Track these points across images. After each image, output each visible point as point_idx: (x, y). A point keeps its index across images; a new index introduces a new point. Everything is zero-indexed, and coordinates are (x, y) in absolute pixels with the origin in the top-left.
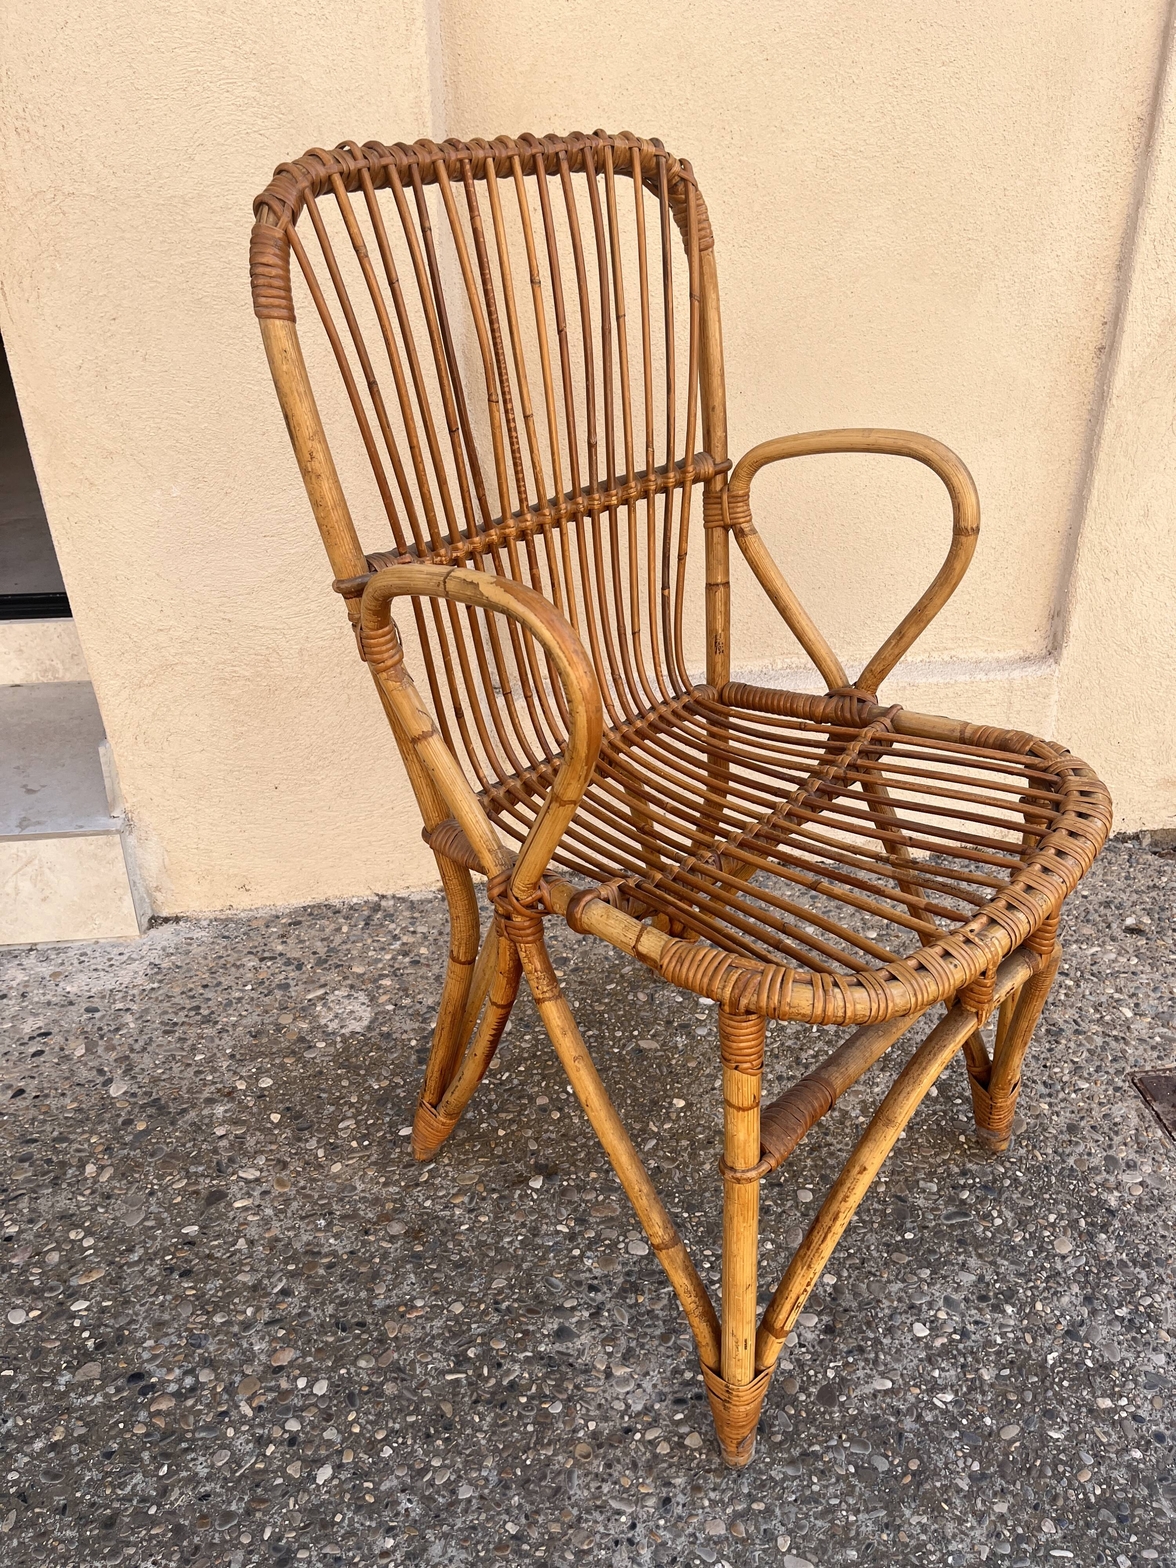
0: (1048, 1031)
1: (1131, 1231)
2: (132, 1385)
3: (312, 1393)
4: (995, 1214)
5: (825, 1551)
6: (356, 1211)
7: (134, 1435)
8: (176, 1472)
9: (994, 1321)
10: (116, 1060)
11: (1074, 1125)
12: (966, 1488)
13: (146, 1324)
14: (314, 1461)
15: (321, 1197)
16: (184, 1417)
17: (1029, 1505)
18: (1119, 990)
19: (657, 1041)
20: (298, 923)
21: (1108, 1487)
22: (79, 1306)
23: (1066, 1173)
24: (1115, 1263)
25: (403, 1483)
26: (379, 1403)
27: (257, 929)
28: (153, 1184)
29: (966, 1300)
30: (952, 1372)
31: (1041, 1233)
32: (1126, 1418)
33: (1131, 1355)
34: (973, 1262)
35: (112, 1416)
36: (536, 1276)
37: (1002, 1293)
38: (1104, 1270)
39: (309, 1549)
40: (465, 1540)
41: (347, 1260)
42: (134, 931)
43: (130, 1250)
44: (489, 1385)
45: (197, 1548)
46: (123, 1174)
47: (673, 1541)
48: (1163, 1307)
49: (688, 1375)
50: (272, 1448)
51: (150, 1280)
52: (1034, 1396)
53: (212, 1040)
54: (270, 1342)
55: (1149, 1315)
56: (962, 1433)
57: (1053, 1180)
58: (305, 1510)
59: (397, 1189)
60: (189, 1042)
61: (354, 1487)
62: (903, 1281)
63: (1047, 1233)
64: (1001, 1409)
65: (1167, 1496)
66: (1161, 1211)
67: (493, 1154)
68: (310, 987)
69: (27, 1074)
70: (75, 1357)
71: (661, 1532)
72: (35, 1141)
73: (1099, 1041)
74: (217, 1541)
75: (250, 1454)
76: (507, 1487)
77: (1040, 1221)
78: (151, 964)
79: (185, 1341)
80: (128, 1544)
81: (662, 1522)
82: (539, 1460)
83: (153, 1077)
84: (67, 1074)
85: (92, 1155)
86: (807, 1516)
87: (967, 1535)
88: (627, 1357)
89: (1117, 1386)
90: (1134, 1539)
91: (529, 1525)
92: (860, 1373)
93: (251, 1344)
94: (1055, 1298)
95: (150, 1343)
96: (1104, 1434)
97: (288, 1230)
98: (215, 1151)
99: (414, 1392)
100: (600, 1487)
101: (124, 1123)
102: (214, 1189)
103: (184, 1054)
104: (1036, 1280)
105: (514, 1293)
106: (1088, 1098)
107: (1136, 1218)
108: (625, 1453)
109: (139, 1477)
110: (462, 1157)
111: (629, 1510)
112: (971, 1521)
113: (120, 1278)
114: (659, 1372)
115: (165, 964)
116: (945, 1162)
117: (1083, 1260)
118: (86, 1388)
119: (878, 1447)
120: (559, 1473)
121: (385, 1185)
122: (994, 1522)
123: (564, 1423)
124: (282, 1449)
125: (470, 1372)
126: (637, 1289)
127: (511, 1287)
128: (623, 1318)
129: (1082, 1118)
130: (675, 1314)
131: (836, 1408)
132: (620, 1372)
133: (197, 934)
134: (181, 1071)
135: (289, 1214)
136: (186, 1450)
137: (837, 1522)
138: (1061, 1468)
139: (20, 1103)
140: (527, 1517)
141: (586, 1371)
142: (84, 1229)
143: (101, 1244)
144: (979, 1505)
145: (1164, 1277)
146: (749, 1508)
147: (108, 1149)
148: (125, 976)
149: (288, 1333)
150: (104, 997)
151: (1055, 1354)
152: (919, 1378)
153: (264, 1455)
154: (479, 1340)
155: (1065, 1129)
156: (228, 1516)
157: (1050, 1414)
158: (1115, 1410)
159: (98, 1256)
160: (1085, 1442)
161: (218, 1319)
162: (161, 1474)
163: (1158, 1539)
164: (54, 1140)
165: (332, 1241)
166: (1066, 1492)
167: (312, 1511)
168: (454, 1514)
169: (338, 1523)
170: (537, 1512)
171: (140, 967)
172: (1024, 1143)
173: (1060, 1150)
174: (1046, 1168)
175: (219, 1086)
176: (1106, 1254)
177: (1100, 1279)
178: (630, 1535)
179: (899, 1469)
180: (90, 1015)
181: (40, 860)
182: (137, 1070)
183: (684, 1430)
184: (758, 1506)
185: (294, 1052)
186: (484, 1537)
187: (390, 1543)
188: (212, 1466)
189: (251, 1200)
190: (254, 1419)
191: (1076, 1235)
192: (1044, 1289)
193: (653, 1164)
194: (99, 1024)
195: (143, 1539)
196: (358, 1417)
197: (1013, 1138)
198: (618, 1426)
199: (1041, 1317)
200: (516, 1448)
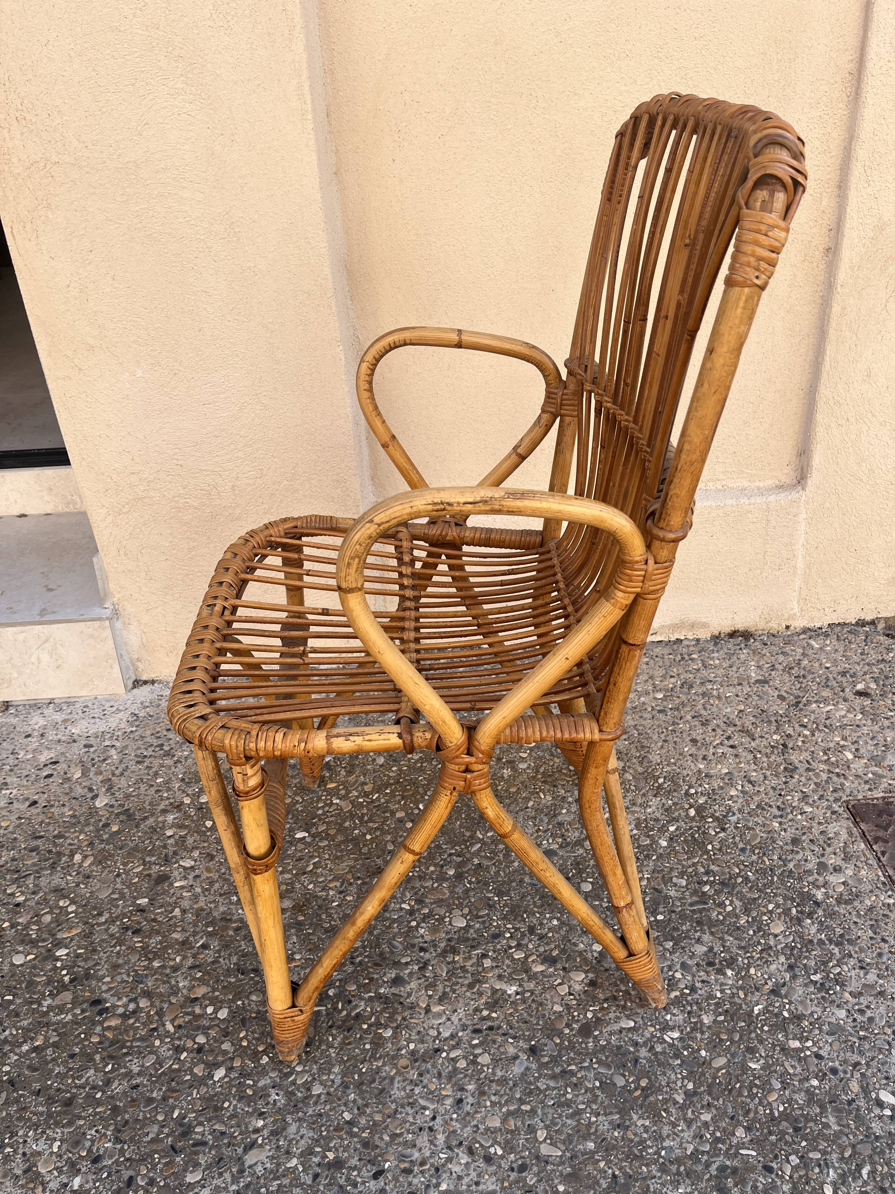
0: (786, 769)
1: (831, 918)
2: (93, 1008)
3: (216, 1017)
4: (727, 902)
5: (571, 1142)
7: (91, 1042)
8: (117, 1069)
9: (716, 980)
10: (102, 782)
11: (797, 839)
12: (682, 1102)
13: (106, 966)
14: (214, 1064)
16: (126, 1031)
17: (727, 1116)
18: (844, 739)
21: (790, 1105)
22: (61, 952)
23: (787, 874)
24: (815, 941)
25: (274, 1082)
26: (262, 1026)
28: (119, 869)
29: (698, 965)
30: (681, 1017)
31: (761, 917)
32: (810, 1056)
33: (819, 1010)
34: (706, 937)
35: (77, 1029)
36: (383, 939)
37: (725, 961)
38: (806, 946)
39: (204, 1126)
40: (313, 1123)
42: (122, 690)
43: (100, 914)
44: (342, 1015)
45: (127, 1122)
46: (100, 862)
47: (462, 1130)
48: (849, 975)
49: (485, 1013)
50: (185, 1054)
51: (112, 935)
52: (741, 1037)
53: (170, 768)
54: (191, 981)
55: (837, 981)
56: (682, 1061)
57: (775, 879)
58: (204, 1098)
59: (290, 876)
60: (154, 770)
61: (239, 1083)
63: (765, 918)
64: (714, 1046)
65: (834, 1114)
66: (856, 904)
67: (361, 852)
69: (40, 790)
70: (55, 988)
71: (454, 1123)
72: (42, 837)
73: (824, 776)
74: (141, 1118)
75: (169, 1058)
76: (347, 1087)
77: (761, 909)
78: (132, 713)
79: (131, 978)
80: (80, 1118)
81: (455, 1116)
82: (372, 1069)
83: (126, 794)
84: (67, 791)
85: (79, 847)
86: (560, 1116)
87: (678, 1136)
88: (443, 998)
89: (806, 1032)
90: (804, 1144)
91: (360, 1115)
92: (612, 1015)
93: (177, 982)
94: (766, 966)
95: (108, 979)
96: (790, 1066)
97: (210, 903)
98: (165, 847)
100: (413, 1090)
101: (103, 826)
102: (161, 873)
103: (149, 777)
104: (753, 952)
105: (366, 951)
106: (810, 819)
107: (836, 909)
108: (434, 1066)
109: (92, 1072)
110: (339, 854)
111: (432, 1107)
112: (682, 1126)
113: (91, 933)
114: (464, 1010)
115: (142, 714)
116: (694, 864)
117: (791, 938)
118: (61, 1009)
119: (618, 1069)
120: (385, 1078)
121: (282, 872)
122: (700, 1127)
123: (392, 1043)
124: (192, 1055)
125: (329, 1006)
126: (454, 951)
127: (364, 947)
128: (443, 971)
129: (804, 834)
130: (480, 969)
131: (591, 1040)
132: (436, 1009)
134: (147, 790)
135: (212, 892)
136: (126, 1054)
137: (582, 1121)
138: (755, 1090)
139: (34, 810)
140: (358, 1109)
141: (411, 1008)
142: (70, 899)
143: (81, 910)
144: (690, 1114)
145: (852, 953)
146: (519, 1108)
147: (91, 844)
148: (113, 722)
149: (203, 975)
150: (97, 737)
151: (760, 1007)
152: (655, 1020)
153: (179, 1059)
154: (337, 984)
155: (789, 841)
156: (150, 1100)
157: (751, 1050)
158: (802, 1050)
159: (77, 918)
160: (776, 1072)
161: (156, 964)
162: (107, 1070)
163: (823, 1145)
164: (55, 837)
165: (240, 911)
166: (756, 1108)
167: (208, 1099)
168: (307, 1105)
169: (226, 1108)
170: (366, 1106)
171: (124, 716)
172: (757, 851)
173: (784, 857)
174: (771, 870)
175: (172, 801)
176: (809, 934)
177: (802, 952)
178: (431, 1124)
179: (633, 1085)
180: (87, 750)
181: (54, 639)
182: (116, 788)
183: (478, 1051)
184: (526, 1108)
186: (327, 1121)
187: (261, 1123)
188: (142, 1066)
189: (186, 881)
190: (174, 1034)
191: (788, 920)
192: (759, 958)
193: (476, 861)
194: (92, 756)
195: (90, 1115)
196: (247, 1035)
197: (748, 847)
198: (431, 1047)
199: (753, 979)
200: (356, 1060)
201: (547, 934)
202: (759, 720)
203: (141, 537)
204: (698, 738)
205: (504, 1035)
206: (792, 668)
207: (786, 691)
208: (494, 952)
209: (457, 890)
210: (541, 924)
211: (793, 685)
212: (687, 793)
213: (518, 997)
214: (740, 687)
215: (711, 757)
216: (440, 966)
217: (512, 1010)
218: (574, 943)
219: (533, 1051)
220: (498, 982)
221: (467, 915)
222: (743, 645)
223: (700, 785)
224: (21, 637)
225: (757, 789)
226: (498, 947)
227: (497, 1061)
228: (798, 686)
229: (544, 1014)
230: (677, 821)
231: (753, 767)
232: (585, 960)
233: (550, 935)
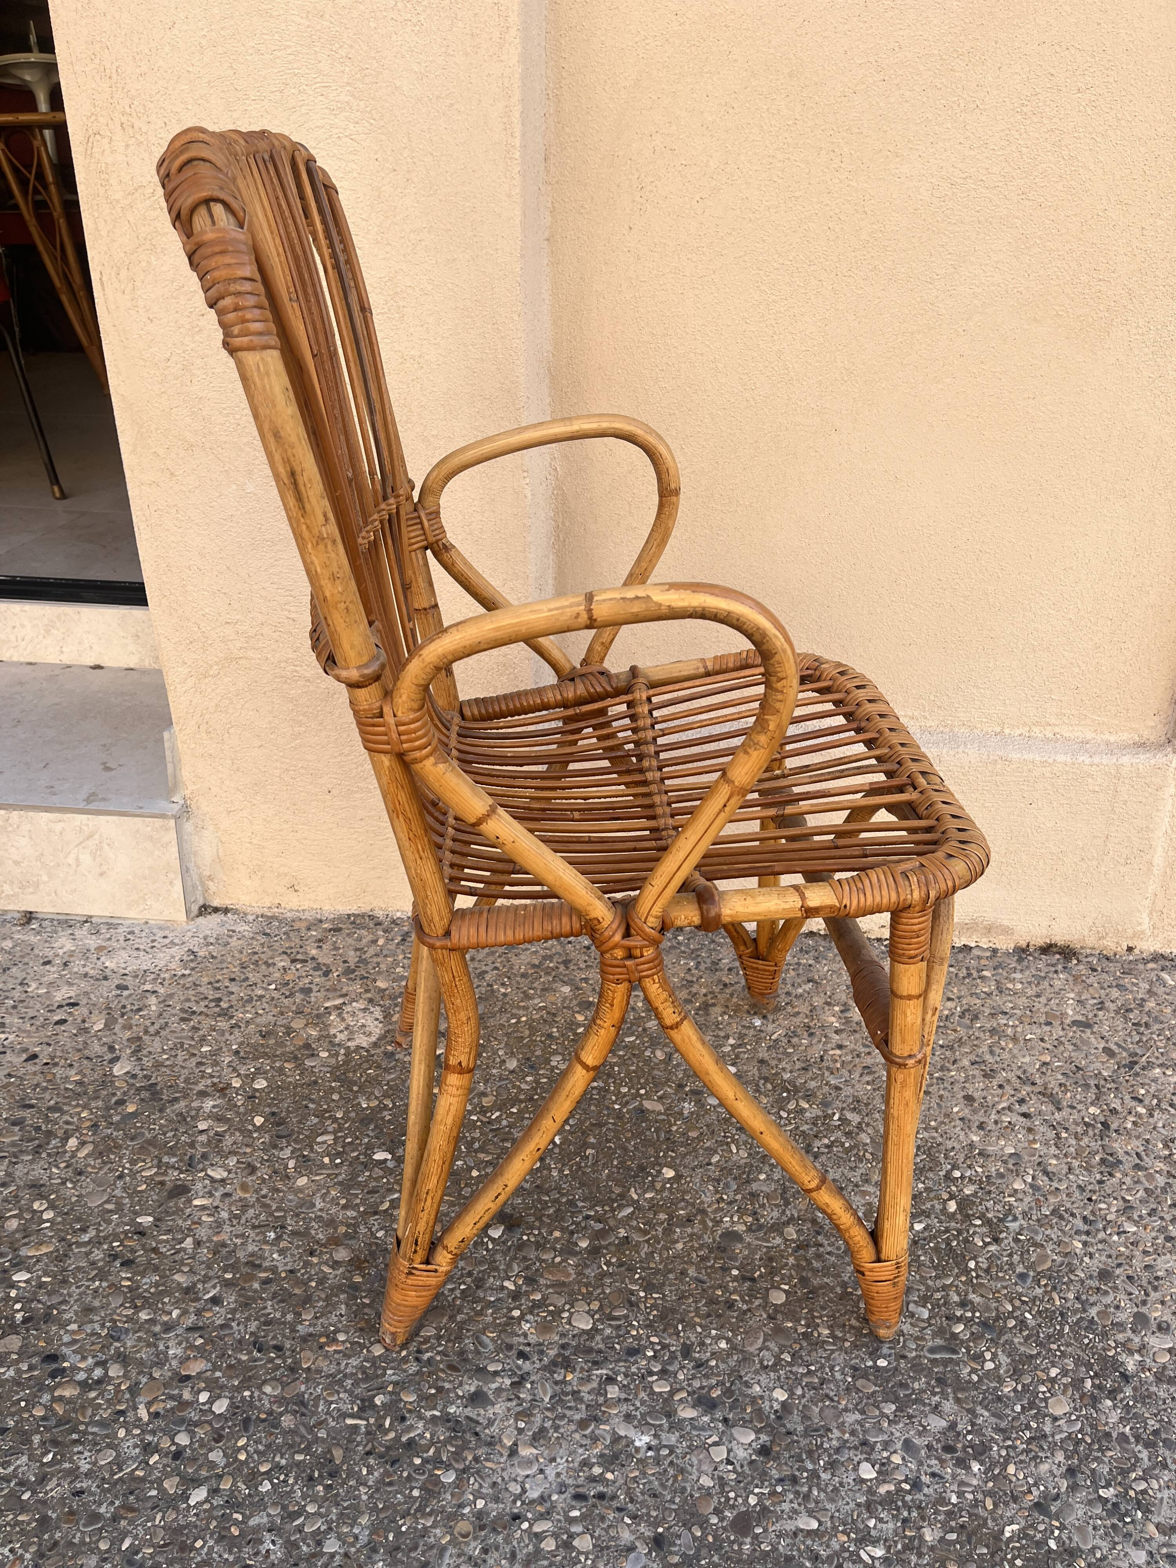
0: (1103, 1161)
1: (1144, 1403)
2: (45, 1366)
3: (210, 1410)
4: (988, 1356)
6: (308, 1229)
7: (32, 1416)
8: (60, 1462)
9: (954, 1476)
10: (128, 1040)
11: (1107, 1272)
13: (75, 1307)
14: (192, 1480)
15: (279, 1209)
16: (83, 1408)
19: (663, 1104)
20: (338, 930)
22: (20, 1277)
23: (1085, 1324)
24: (1115, 1435)
25: (272, 1522)
26: (272, 1434)
27: (298, 930)
28: (124, 1168)
29: (929, 1447)
30: (891, 1525)
31: (1036, 1387)
33: (1105, 1545)
34: (948, 1406)
35: (17, 1393)
36: (468, 1330)
37: (972, 1447)
38: (1099, 1441)
41: (284, 1279)
42: (182, 917)
43: (84, 1230)
44: (387, 1438)
45: (56, 1544)
46: (101, 1153)
48: (1159, 1496)
49: (597, 1470)
50: (156, 1457)
51: (93, 1263)
53: (223, 1032)
54: (186, 1348)
55: (1139, 1503)
57: (1067, 1329)
58: (170, 1528)
59: (354, 1214)
60: (201, 1033)
61: (223, 1515)
62: (862, 1412)
63: (1043, 1389)
67: (460, 1194)
68: (330, 995)
69: (45, 1040)
72: (32, 1106)
73: (1161, 1181)
74: (76, 1541)
75: (133, 1459)
76: (374, 1550)
77: (1039, 1373)
78: (189, 950)
79: (106, 1331)
82: (415, 1528)
83: (157, 1061)
84: (80, 1047)
85: (78, 1129)
88: (539, 1436)
92: (786, 1506)
93: (167, 1348)
94: (1033, 1464)
95: (74, 1327)
97: (237, 1236)
98: (192, 1145)
99: (310, 1430)
101: (117, 1103)
102: (180, 1183)
103: (193, 1043)
104: (1016, 1439)
105: (440, 1345)
106: (1132, 1244)
107: (1153, 1389)
108: (507, 1541)
109: (25, 1459)
113: (66, 1256)
114: (567, 1461)
115: (202, 953)
116: (945, 1288)
117: (1079, 1426)
120: (432, 1547)
121: (345, 1207)
123: (452, 1495)
124: (165, 1461)
125: (372, 1421)
126: (568, 1365)
127: (439, 1338)
128: (545, 1394)
129: (1119, 1265)
130: (601, 1400)
131: (748, 1540)
132: (526, 1452)
133: (242, 927)
134: (185, 1060)
135: (243, 1221)
136: (76, 1442)
139: (31, 1067)
141: (490, 1444)
142: (49, 1201)
143: (59, 1219)
148: (162, 959)
149: (205, 1343)
150: (137, 976)
151: (1015, 1527)
152: (850, 1524)
153: (147, 1463)
154: (390, 1389)
155: (1095, 1274)
156: (95, 1517)
159: (52, 1230)
161: (144, 1316)
162: (45, 1460)
164: (49, 1109)
165: (275, 1256)
167: (175, 1531)
169: (196, 1549)
171: (178, 952)
172: (1043, 1282)
173: (1084, 1297)
174: (1062, 1314)
175: (215, 1080)
176: (1107, 1423)
177: (1091, 1450)
180: (119, 992)
181: (101, 836)
182: (145, 1052)
183: (576, 1529)
185: (296, 1058)
188: (95, 1464)
189: (211, 1200)
190: (147, 1425)
191: (1077, 1396)
192: (1023, 1451)
193: (622, 1233)
194: (124, 1002)
195: (8, 1524)
196: (247, 1444)
197: (1032, 1273)
198: (508, 1510)
199: (1011, 1482)
200: (396, 1511)
201: (708, 1361)
202: (1072, 1081)
203: (231, 711)
204: (976, 1095)
205: (620, 1510)
206: (1130, 1010)
207: (1117, 1044)
208: (626, 1376)
209: (587, 1271)
210: (702, 1344)
211: (1130, 1035)
212: (948, 1177)
213: (650, 1453)
214: (1048, 1028)
215: (991, 1126)
216: (543, 1385)
217: (637, 1473)
218: (746, 1382)
219: (658, 1543)
220: (623, 1425)
221: (596, 1312)
222: (1060, 967)
223: (969, 1167)
224: (58, 827)
225: (1055, 1184)
226: (634, 1369)
227: (602, 1549)
228: (1137, 1038)
229: (684, 1488)
230: (928, 1217)
231: (1053, 1150)
232: (759, 1412)
233: (713, 1363)
